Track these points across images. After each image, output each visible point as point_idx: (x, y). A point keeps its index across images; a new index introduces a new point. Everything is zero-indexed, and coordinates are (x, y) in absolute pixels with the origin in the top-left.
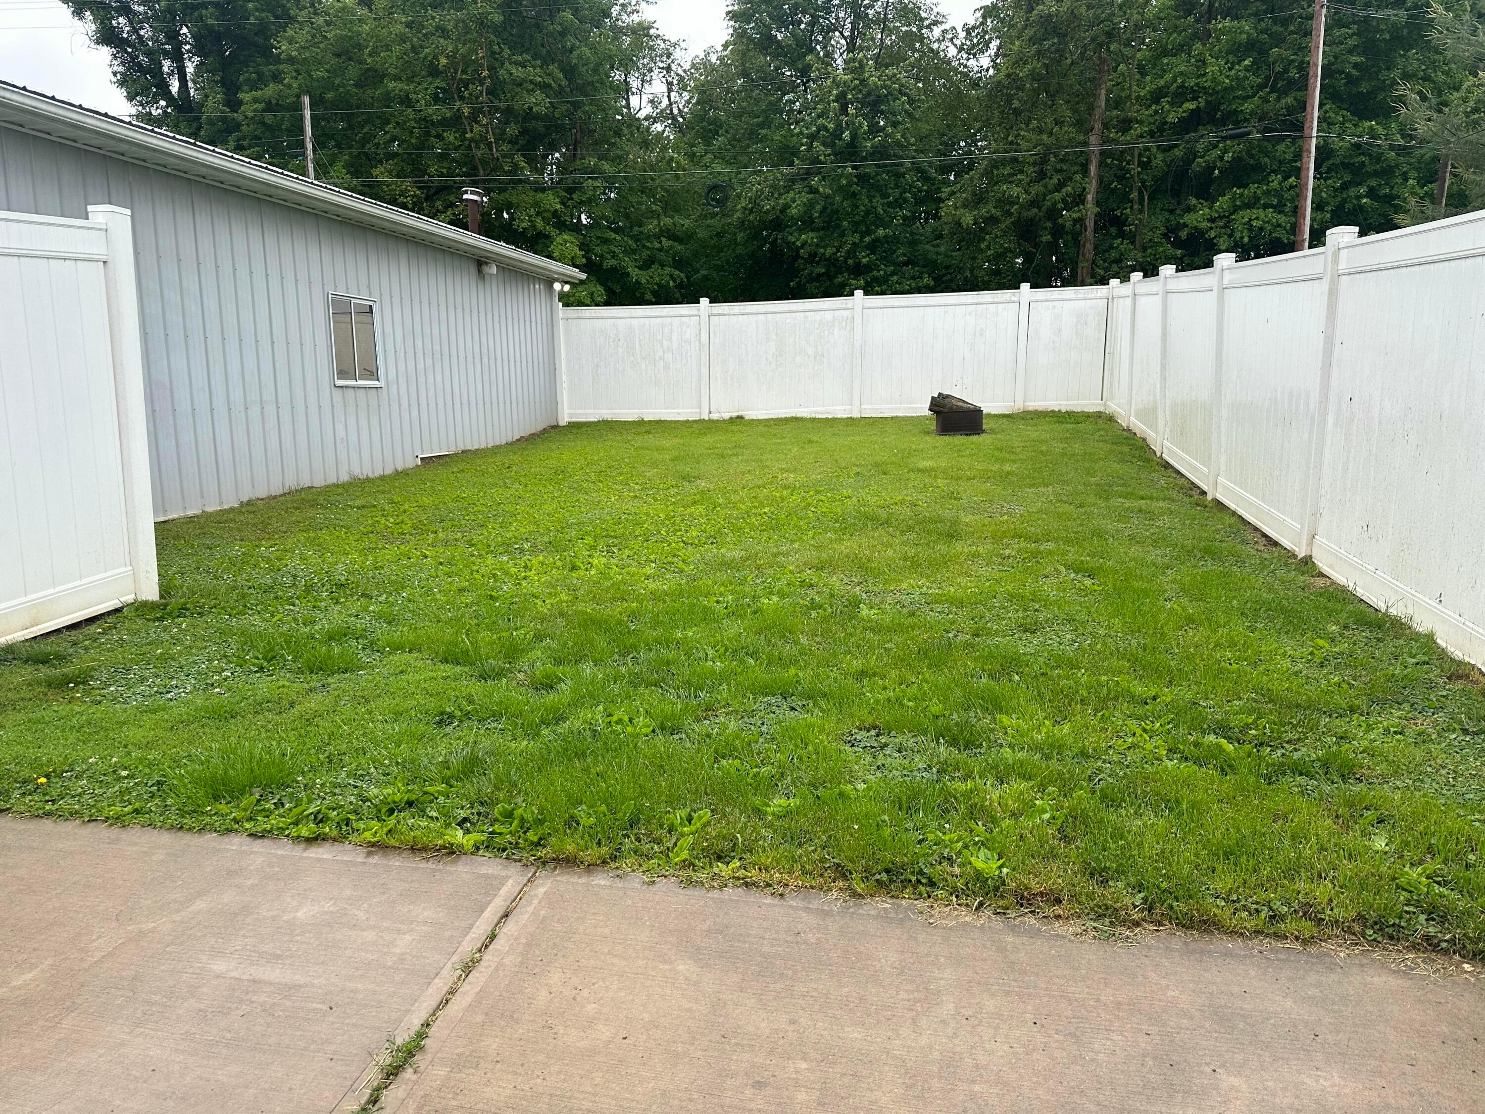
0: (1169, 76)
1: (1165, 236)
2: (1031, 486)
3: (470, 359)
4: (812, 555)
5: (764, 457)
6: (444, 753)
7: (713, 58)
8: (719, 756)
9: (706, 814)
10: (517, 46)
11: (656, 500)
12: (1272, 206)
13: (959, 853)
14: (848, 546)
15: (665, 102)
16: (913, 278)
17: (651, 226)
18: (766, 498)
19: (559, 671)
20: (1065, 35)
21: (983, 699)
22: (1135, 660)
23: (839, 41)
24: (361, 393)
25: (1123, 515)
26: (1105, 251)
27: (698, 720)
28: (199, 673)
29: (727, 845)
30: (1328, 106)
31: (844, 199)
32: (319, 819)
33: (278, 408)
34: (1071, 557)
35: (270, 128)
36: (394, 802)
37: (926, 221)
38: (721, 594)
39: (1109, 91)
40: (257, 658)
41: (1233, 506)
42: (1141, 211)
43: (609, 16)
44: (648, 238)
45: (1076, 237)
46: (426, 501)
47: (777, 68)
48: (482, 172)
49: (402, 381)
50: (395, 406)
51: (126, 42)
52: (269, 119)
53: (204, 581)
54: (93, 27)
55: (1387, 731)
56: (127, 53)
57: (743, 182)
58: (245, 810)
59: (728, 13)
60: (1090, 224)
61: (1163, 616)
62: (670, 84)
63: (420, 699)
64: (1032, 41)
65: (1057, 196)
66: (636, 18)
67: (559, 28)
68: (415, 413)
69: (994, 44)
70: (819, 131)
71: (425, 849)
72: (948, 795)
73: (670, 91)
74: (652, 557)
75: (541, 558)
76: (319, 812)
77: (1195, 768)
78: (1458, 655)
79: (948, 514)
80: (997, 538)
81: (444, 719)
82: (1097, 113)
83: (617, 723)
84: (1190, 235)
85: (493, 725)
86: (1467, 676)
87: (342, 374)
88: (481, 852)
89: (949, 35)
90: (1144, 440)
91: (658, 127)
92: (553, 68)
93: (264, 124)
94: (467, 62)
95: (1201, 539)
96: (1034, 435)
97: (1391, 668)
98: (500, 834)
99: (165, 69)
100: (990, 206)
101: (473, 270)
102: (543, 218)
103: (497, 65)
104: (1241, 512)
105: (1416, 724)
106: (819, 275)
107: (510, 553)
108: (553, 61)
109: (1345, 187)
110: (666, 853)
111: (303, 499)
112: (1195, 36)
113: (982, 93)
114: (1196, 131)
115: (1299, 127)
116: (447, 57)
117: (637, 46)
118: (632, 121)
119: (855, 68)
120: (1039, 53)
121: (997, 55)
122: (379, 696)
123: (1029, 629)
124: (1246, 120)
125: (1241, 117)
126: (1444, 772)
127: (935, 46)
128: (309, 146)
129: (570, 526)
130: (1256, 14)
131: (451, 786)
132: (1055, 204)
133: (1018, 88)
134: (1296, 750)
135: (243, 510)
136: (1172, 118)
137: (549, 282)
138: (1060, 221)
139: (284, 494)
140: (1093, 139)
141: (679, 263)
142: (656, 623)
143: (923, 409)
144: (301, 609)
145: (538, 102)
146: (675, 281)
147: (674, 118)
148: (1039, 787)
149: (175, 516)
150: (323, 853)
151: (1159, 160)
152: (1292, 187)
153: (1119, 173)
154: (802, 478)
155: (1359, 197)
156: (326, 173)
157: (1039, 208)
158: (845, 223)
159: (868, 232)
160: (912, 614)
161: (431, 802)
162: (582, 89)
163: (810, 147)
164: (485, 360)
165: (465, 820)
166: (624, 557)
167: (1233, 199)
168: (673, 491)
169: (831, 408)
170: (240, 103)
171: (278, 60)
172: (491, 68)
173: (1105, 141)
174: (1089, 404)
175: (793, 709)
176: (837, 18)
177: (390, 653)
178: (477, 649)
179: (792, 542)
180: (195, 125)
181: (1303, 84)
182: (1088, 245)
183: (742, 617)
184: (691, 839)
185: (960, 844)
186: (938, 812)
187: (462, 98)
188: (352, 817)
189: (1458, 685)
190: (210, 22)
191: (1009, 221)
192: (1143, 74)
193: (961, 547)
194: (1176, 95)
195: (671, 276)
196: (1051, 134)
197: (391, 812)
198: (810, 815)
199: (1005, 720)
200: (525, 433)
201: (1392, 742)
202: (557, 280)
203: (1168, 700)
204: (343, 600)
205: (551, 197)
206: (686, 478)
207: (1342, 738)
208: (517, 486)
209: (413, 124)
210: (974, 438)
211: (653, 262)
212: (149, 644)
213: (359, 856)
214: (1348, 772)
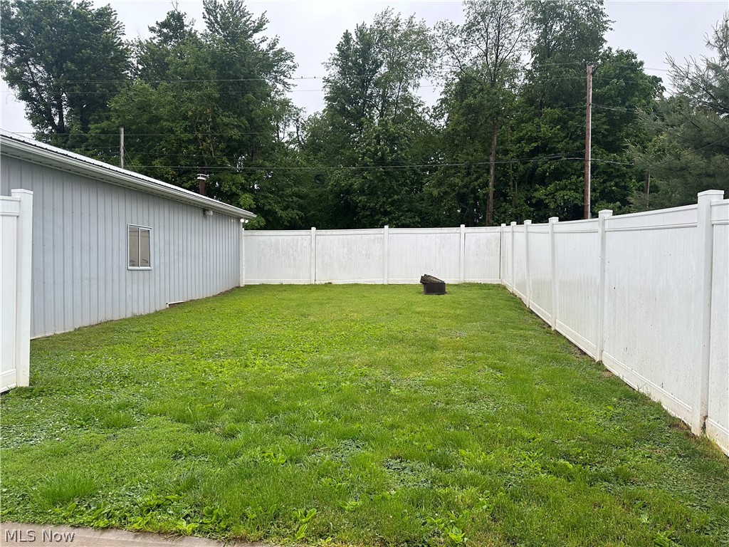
0: (524, 132)
1: (526, 202)
2: (469, 322)
3: (197, 255)
4: (366, 358)
5: (342, 304)
6: (176, 475)
7: (318, 117)
8: (321, 476)
9: (314, 511)
10: (226, 108)
11: (288, 327)
12: (573, 189)
13: (443, 530)
14: (383, 354)
15: (296, 135)
16: (411, 218)
17: (288, 191)
18: (343, 326)
19: (238, 427)
20: (478, 113)
21: (452, 440)
22: (523, 418)
23: (376, 112)
24: (141, 273)
25: (513, 338)
26: (498, 208)
27: (309, 454)
28: (48, 429)
29: (325, 529)
30: (595, 147)
31: (379, 182)
32: (110, 516)
33: (98, 281)
34: (490, 361)
35: (103, 141)
36: (150, 505)
37: (417, 192)
38: (321, 381)
39: (498, 137)
40: (80, 420)
41: (564, 334)
42: (514, 191)
43: (270, 96)
44: (286, 197)
45: (485, 201)
46: (171, 328)
47: (348, 123)
48: (206, 165)
49: (162, 266)
50: (158, 279)
51: (34, 99)
52: (103, 137)
53: (53, 375)
54: (19, 92)
55: (643, 455)
56: (34, 104)
57: (332, 172)
58: (69, 511)
59: (325, 98)
60: (491, 196)
61: (535, 393)
62: (298, 127)
63: (165, 443)
64: (463, 115)
65: (476, 183)
66: (282, 97)
67: (246, 101)
68: (167, 282)
69: (446, 115)
70: (367, 151)
71: (166, 533)
72: (436, 497)
73: (298, 130)
74: (286, 360)
75: (229, 360)
76: (110, 512)
77: (555, 478)
78: (673, 414)
79: (432, 337)
80: (455, 350)
81: (177, 455)
82: (493, 147)
83: (267, 457)
84: (537, 201)
85: (203, 459)
86: (678, 425)
87: (133, 263)
88: (195, 535)
89: (426, 110)
90: (520, 299)
91: (292, 146)
92: (243, 118)
93: (100, 139)
94: (201, 114)
95: (550, 352)
96: (470, 295)
97: (643, 421)
98: (206, 524)
99: (53, 112)
100: (445, 187)
101: (201, 213)
102: (236, 187)
103: (216, 116)
104: (568, 337)
105: (656, 452)
106: (367, 216)
107: (213, 358)
108: (243, 115)
109: (604, 182)
110: (293, 534)
111: (108, 328)
112: (536, 115)
113: (441, 137)
114: (537, 156)
115: (583, 155)
116: (192, 112)
117: (283, 110)
118: (280, 144)
119: (383, 124)
120: (466, 120)
121: (448, 120)
122: (143, 442)
123: (473, 400)
124: (559, 152)
125: (557, 150)
126: (671, 478)
127: (420, 115)
128: (122, 151)
129: (244, 342)
130: (561, 107)
131: (181, 495)
132: (475, 187)
133: (457, 135)
134: (602, 467)
135: (76, 333)
136: (527, 150)
137: (239, 219)
138: (477, 194)
139: (98, 324)
140: (492, 158)
141: (301, 208)
142: (288, 398)
143: (418, 281)
144: (104, 391)
145: (235, 134)
146: (298, 216)
147: (300, 142)
148: (481, 490)
149: (40, 336)
150: (111, 536)
151: (521, 168)
152: (581, 181)
153: (504, 173)
154: (360, 316)
155: (611, 186)
156: (129, 163)
157: (468, 188)
158: (379, 193)
159: (390, 197)
160: (416, 392)
161: (170, 505)
162: (256, 129)
163: (363, 159)
164: (205, 256)
165: (188, 515)
166: (272, 359)
167: (555, 186)
168: (297, 322)
169: (373, 280)
170: (89, 129)
171: (109, 110)
172: (213, 118)
173: (497, 159)
174: (495, 281)
175: (358, 447)
176: (375, 101)
177: (150, 416)
178: (195, 413)
179: (356, 351)
180: (65, 138)
181: (584, 137)
182: (490, 205)
183: (332, 393)
184: (306, 526)
185: (443, 524)
186: (432, 506)
187: (198, 130)
188: (128, 515)
189: (675, 430)
190: (77, 92)
191: (454, 194)
192: (513, 130)
193: (437, 354)
194: (528, 140)
195: (297, 214)
196: (472, 156)
197: (148, 511)
198: (367, 509)
199: (463, 452)
200: (223, 290)
201: (647, 462)
202: (242, 218)
203: (540, 440)
204: (126, 385)
205: (240, 177)
206: (304, 315)
207: (623, 460)
208: (218, 319)
209: (174, 141)
210: (442, 296)
211: (289, 208)
212: (22, 412)
213: (130, 538)
214: (627, 480)
